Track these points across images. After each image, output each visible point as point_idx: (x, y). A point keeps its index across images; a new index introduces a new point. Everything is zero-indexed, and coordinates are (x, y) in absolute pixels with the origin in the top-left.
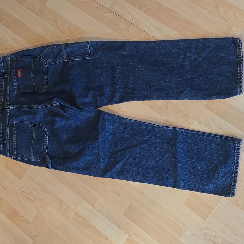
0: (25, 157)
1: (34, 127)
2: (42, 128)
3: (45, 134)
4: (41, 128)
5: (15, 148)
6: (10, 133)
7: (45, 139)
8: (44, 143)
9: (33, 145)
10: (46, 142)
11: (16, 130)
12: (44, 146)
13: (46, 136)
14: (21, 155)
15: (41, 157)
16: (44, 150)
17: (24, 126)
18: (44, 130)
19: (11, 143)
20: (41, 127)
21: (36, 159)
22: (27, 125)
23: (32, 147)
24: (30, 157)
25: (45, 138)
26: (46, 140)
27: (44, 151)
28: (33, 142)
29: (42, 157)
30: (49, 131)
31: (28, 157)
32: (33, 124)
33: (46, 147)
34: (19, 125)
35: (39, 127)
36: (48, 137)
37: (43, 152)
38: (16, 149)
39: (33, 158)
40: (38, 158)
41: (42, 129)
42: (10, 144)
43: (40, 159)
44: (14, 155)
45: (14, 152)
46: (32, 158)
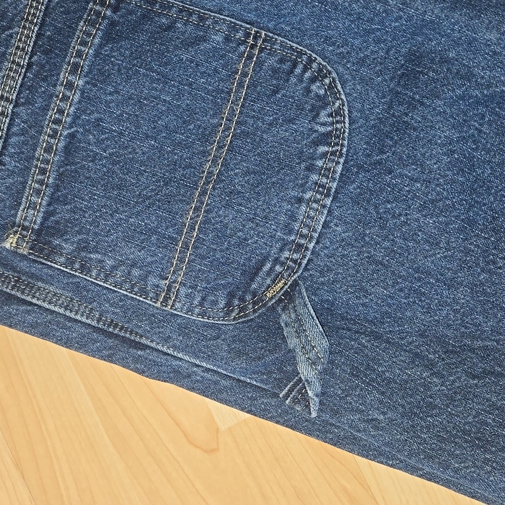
0: (114, 268)
1: (250, 57)
2: (313, 80)
3: (325, 139)
4: (301, 81)
5: (41, 182)
6: (46, 52)
7: (315, 177)
8: (300, 200)
9: (204, 193)
10: (316, 201)
11: (101, 46)
12: (296, 226)
13: (333, 153)
14: (83, 247)
15: (242, 299)
16: (281, 250)
17: (170, 27)
18: (322, 102)
19: (23, 132)
20: (305, 69)
21: (201, 304)
22: (189, 28)
23: (197, 209)
24: (152, 280)
25: (320, 163)
26: (323, 187)
27: (282, 264)
28: (210, 173)
29: (248, 297)
30: (367, 119)
31: (136, 272)
32: (248, 35)
33: (302, 236)
34: (131, 13)
35: (291, 72)
36: (339, 168)
37: (272, 269)
38: (49, 191)
39: (183, 291)
40: (215, 303)
41: (308, 90)
42: (13, 140)
43: (228, 314)
44: (25, 228)
45: (32, 206)
46: (169, 288)
